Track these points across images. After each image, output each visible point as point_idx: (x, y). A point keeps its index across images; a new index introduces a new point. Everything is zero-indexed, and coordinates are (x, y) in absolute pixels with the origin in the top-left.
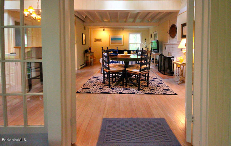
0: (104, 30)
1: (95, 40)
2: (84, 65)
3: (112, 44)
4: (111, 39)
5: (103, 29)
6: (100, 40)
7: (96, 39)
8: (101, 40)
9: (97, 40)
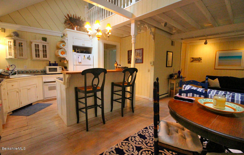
0: (206, 43)
1: (192, 60)
2: (167, 95)
3: (219, 65)
4: (219, 57)
5: (205, 41)
6: (199, 60)
7: (192, 58)
8: (201, 59)
9: (194, 60)
